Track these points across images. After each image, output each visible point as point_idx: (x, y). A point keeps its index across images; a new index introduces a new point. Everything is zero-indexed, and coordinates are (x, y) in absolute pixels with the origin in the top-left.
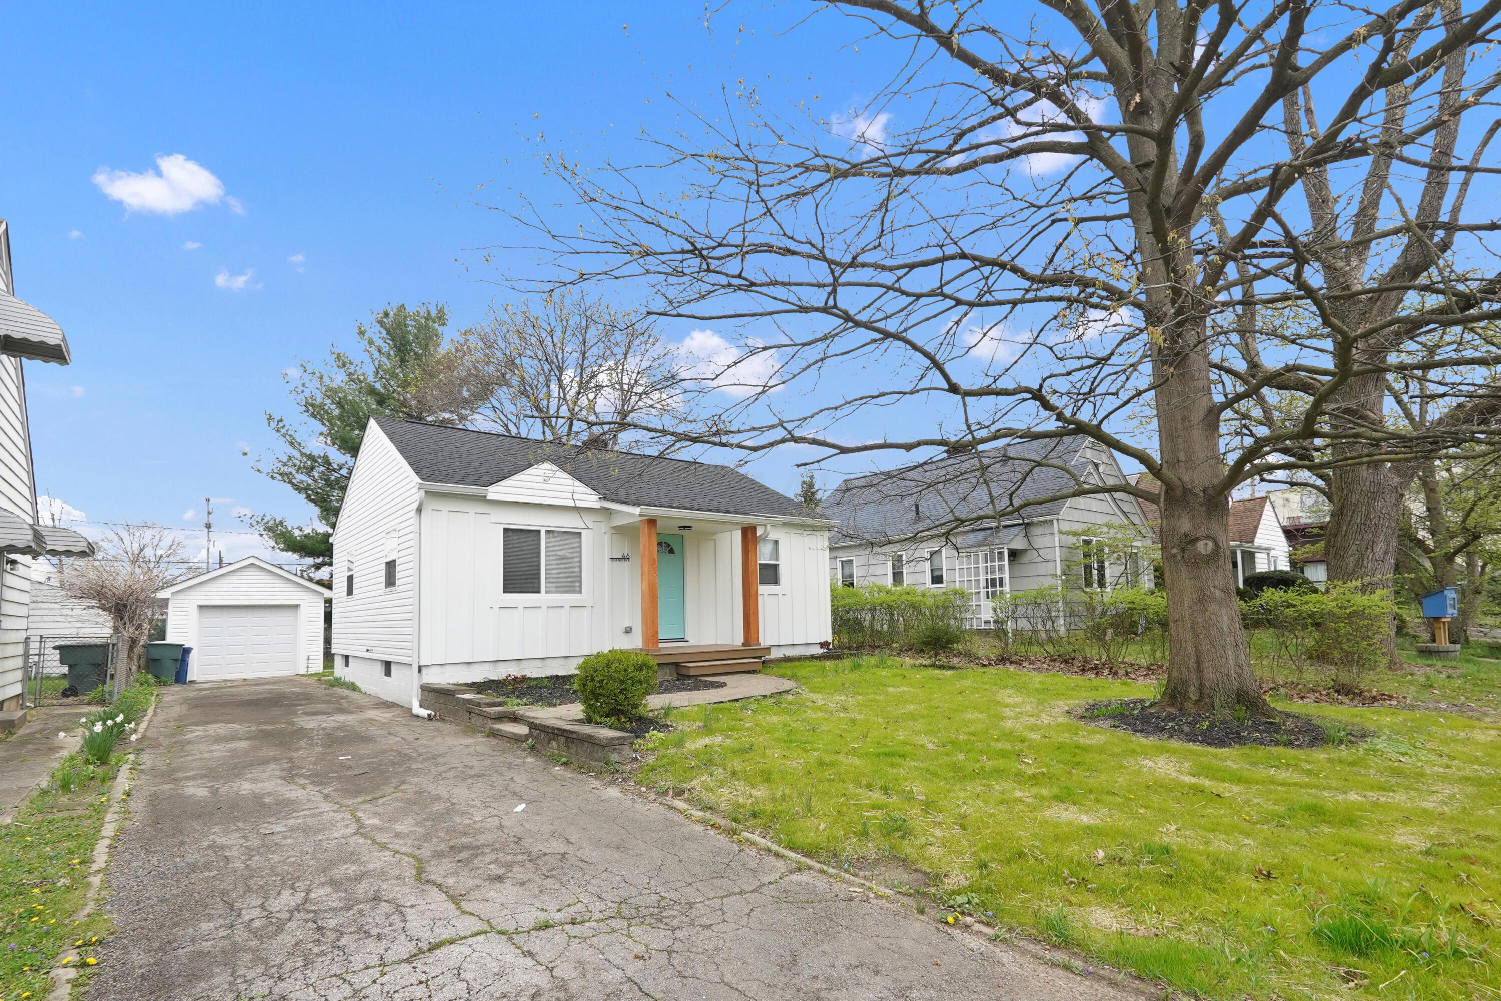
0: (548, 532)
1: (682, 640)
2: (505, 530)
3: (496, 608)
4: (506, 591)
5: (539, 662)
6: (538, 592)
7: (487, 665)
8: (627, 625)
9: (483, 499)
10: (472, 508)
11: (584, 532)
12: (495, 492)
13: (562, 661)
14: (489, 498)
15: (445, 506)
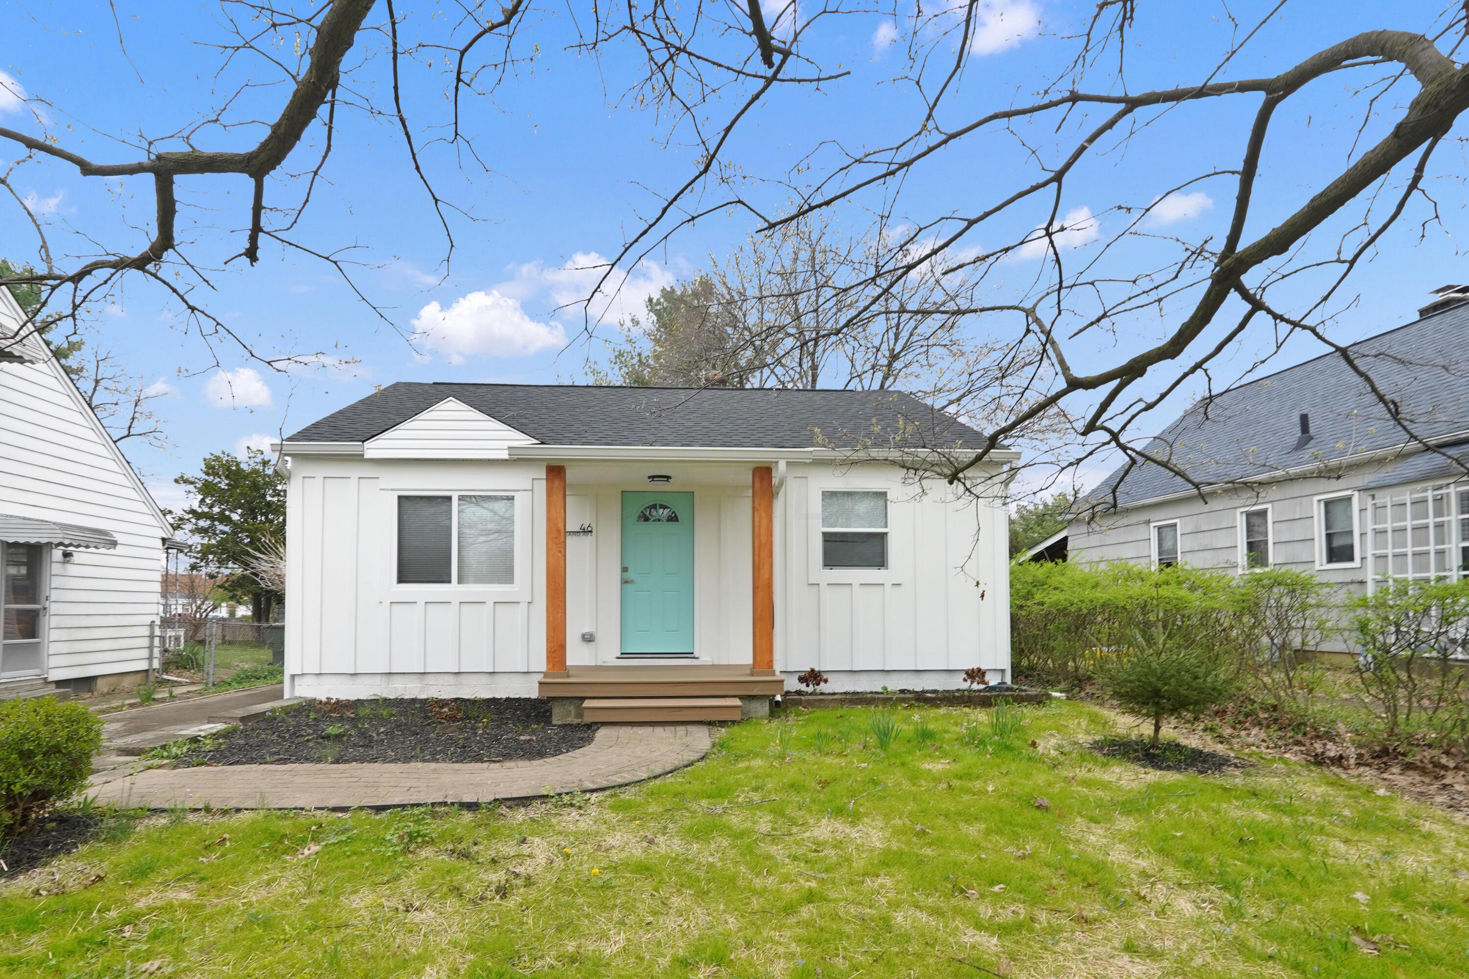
0: (461, 498)
1: (689, 655)
2: (400, 497)
3: (387, 603)
4: (401, 580)
5: (451, 678)
6: (450, 582)
7: (378, 678)
8: (586, 630)
9: (358, 458)
10: (354, 472)
11: (517, 496)
12: (375, 448)
13: (485, 679)
14: (366, 456)
15: (319, 471)
